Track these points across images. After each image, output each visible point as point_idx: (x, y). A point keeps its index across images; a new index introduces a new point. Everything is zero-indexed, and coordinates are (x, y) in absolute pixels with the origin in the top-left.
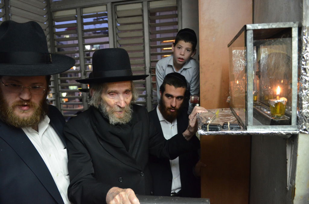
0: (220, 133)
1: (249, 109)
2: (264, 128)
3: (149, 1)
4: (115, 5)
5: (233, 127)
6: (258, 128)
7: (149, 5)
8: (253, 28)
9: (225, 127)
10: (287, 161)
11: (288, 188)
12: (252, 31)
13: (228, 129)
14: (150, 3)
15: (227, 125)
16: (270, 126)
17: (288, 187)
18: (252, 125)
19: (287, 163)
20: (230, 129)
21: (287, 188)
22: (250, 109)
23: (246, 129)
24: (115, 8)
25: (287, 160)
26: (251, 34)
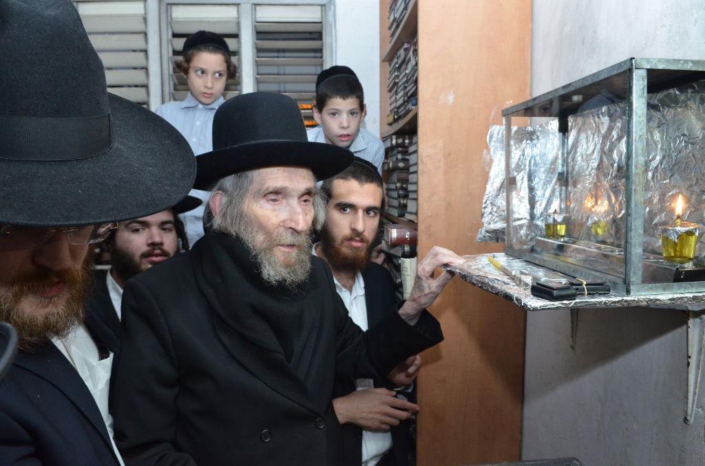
0: (578, 305)
1: (635, 246)
2: (664, 289)
3: (256, 5)
4: (168, 4)
5: (594, 290)
6: (652, 289)
7: (255, 15)
8: (648, 67)
9: (577, 289)
10: (690, 360)
11: (691, 420)
12: (644, 73)
13: (583, 294)
14: (258, 8)
15: (581, 285)
16: (675, 284)
17: (691, 416)
18: (640, 282)
19: (688, 364)
20: (588, 294)
21: (689, 418)
22: (637, 247)
23: (628, 292)
24: (168, 13)
25: (690, 357)
26: (643, 79)
